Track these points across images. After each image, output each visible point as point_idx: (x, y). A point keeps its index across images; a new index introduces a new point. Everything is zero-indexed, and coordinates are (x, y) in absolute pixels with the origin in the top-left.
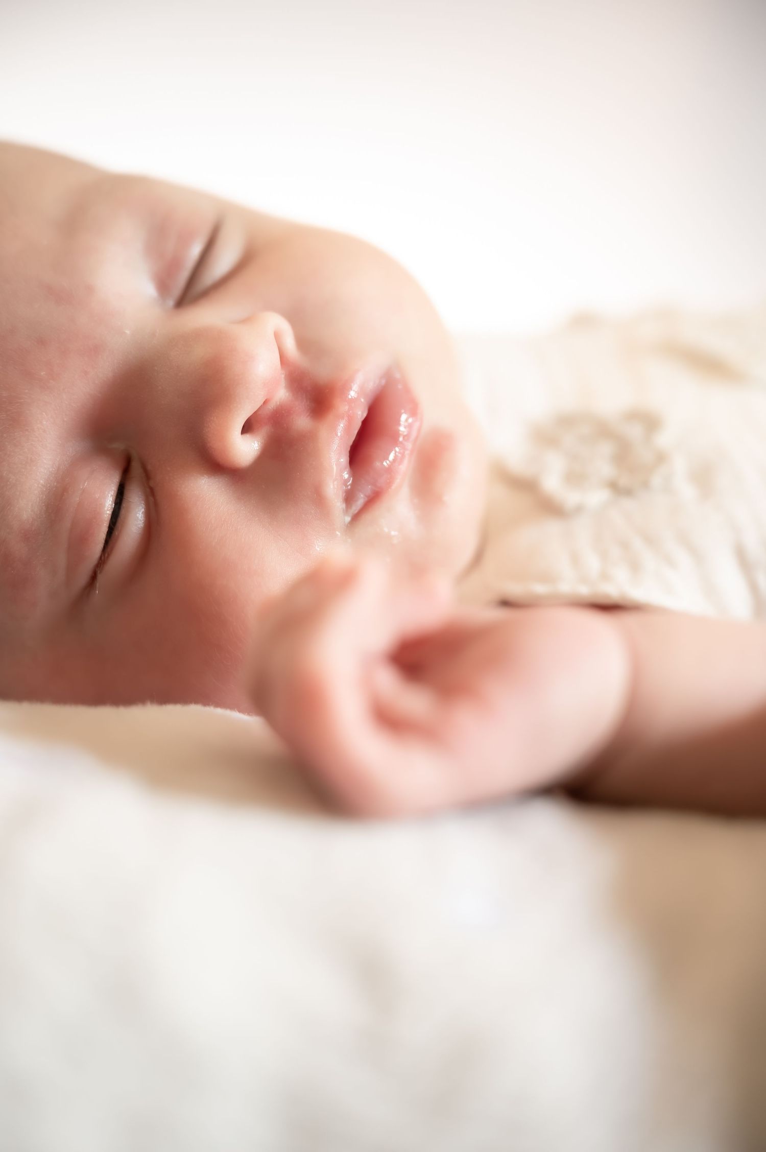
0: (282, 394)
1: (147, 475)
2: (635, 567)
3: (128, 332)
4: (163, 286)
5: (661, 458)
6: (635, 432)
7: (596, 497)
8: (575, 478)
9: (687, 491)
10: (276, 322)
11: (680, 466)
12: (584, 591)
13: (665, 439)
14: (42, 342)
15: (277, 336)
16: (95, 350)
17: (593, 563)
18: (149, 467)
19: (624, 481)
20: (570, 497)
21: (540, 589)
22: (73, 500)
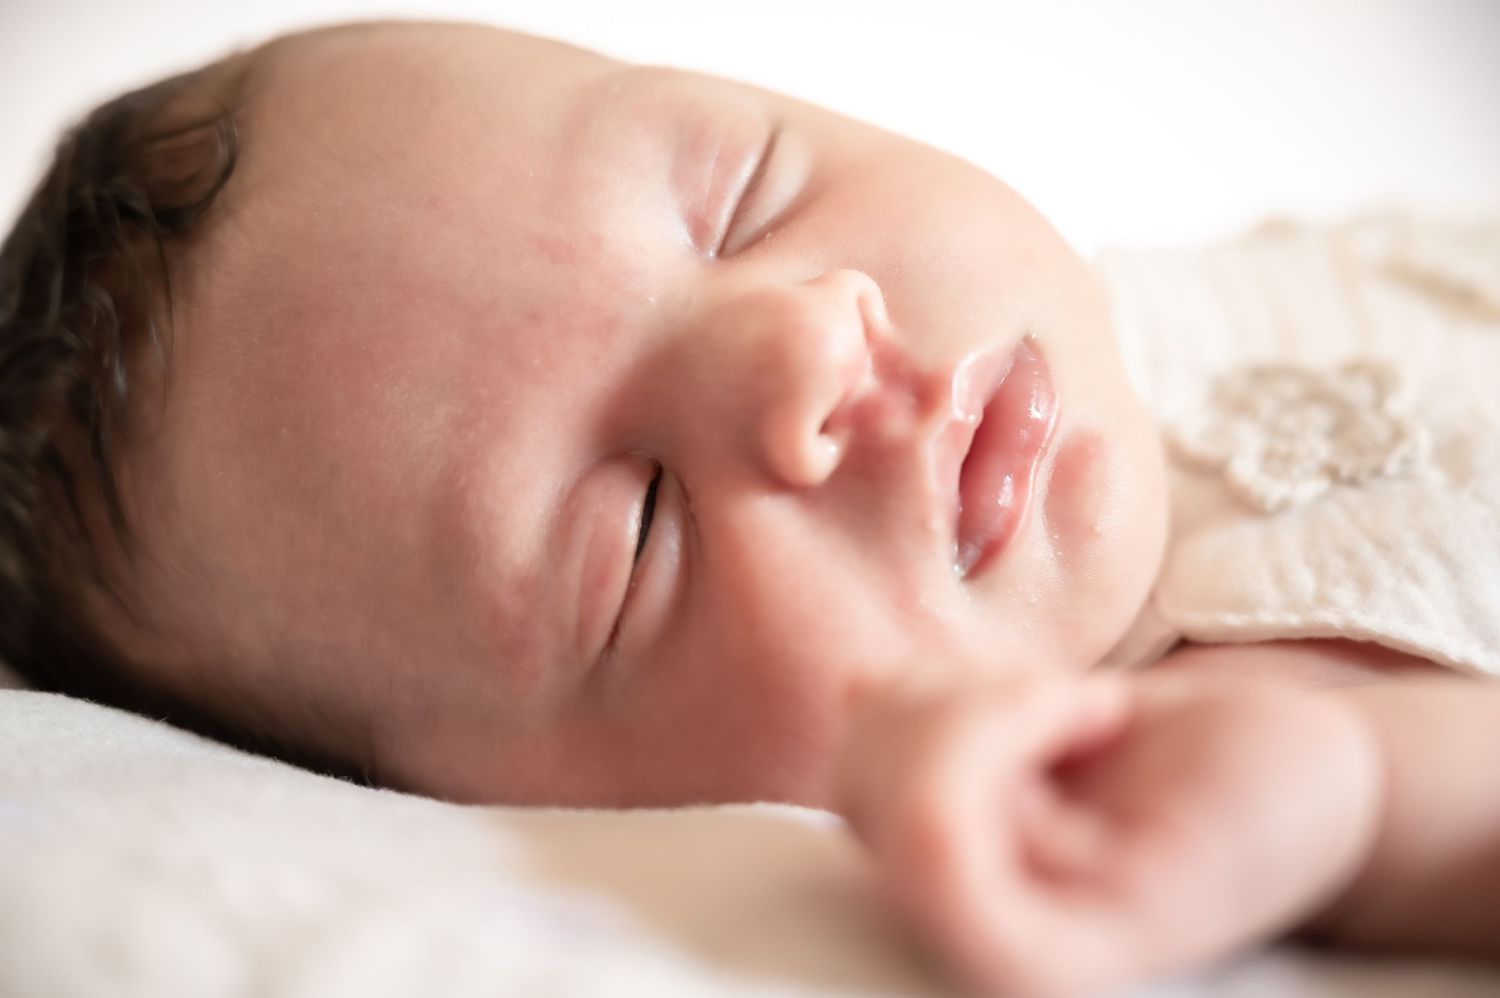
0: (867, 383)
1: (685, 497)
2: (1365, 584)
3: (652, 299)
4: (699, 229)
5: (1398, 434)
6: (1359, 392)
7: (1309, 489)
8: (1276, 460)
9: (1434, 478)
10: (859, 284)
11: (1423, 441)
12: (1293, 621)
13: (1399, 405)
14: (535, 318)
15: (862, 304)
16: (608, 326)
17: (1305, 581)
18: (688, 486)
19: (1346, 468)
20: (1273, 490)
21: (1233, 620)
22: (584, 531)
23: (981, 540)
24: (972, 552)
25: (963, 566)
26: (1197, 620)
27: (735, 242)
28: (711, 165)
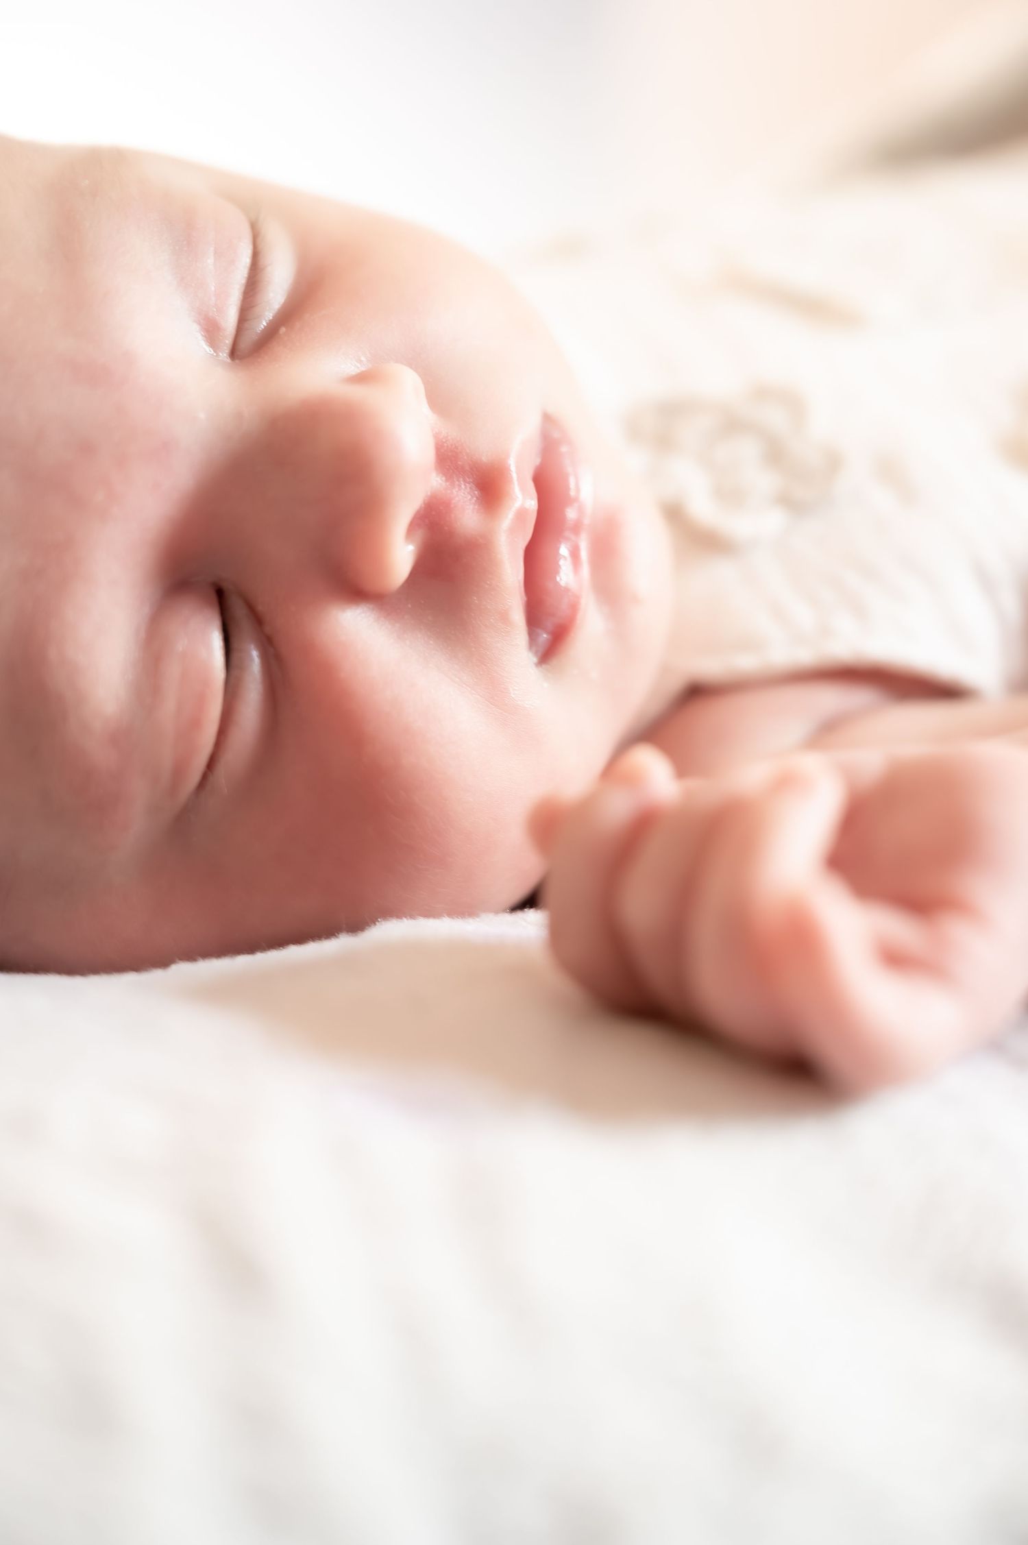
4: (211, 330)
12: (805, 656)
18: (260, 608)
22: (172, 671)
23: (550, 623)
24: (544, 637)
25: (536, 653)
26: (710, 667)
27: (246, 342)
28: (210, 261)
